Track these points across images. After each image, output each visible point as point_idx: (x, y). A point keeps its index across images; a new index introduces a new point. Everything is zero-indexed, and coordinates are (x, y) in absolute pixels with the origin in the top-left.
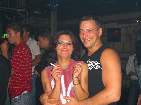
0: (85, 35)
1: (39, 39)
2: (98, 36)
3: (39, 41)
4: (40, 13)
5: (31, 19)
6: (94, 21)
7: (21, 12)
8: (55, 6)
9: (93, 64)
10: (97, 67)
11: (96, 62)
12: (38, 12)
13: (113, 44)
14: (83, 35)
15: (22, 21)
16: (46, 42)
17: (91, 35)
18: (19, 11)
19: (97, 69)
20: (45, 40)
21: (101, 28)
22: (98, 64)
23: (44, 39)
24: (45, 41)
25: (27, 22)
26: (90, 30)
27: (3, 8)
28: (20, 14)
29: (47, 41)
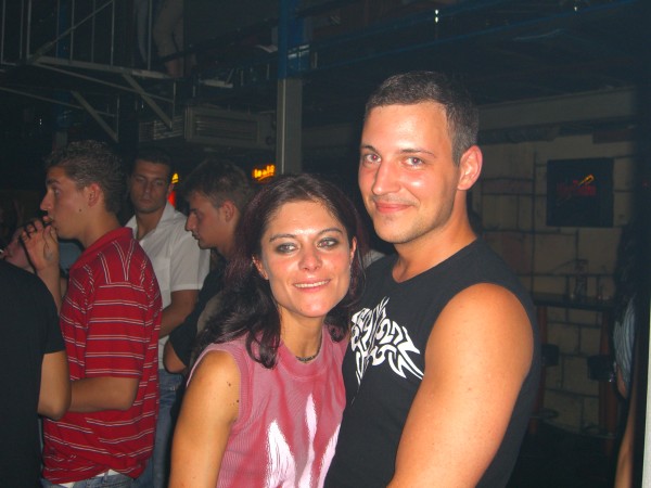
0: (382, 179)
1: (193, 205)
2: (455, 189)
3: (193, 215)
4: (230, 86)
5: (190, 112)
6: (444, 113)
7: (147, 84)
8: (294, 55)
9: (391, 343)
10: (402, 366)
11: (405, 340)
12: (221, 84)
13: (577, 234)
14: (376, 177)
15: (152, 125)
16: (228, 220)
17: (416, 184)
18: (135, 77)
19: (401, 374)
20: (221, 210)
21: (477, 148)
22: (408, 352)
23: (218, 206)
24: (223, 217)
25: (169, 130)
26: (418, 154)
27: (64, 62)
28: (138, 89)
29: (232, 215)
